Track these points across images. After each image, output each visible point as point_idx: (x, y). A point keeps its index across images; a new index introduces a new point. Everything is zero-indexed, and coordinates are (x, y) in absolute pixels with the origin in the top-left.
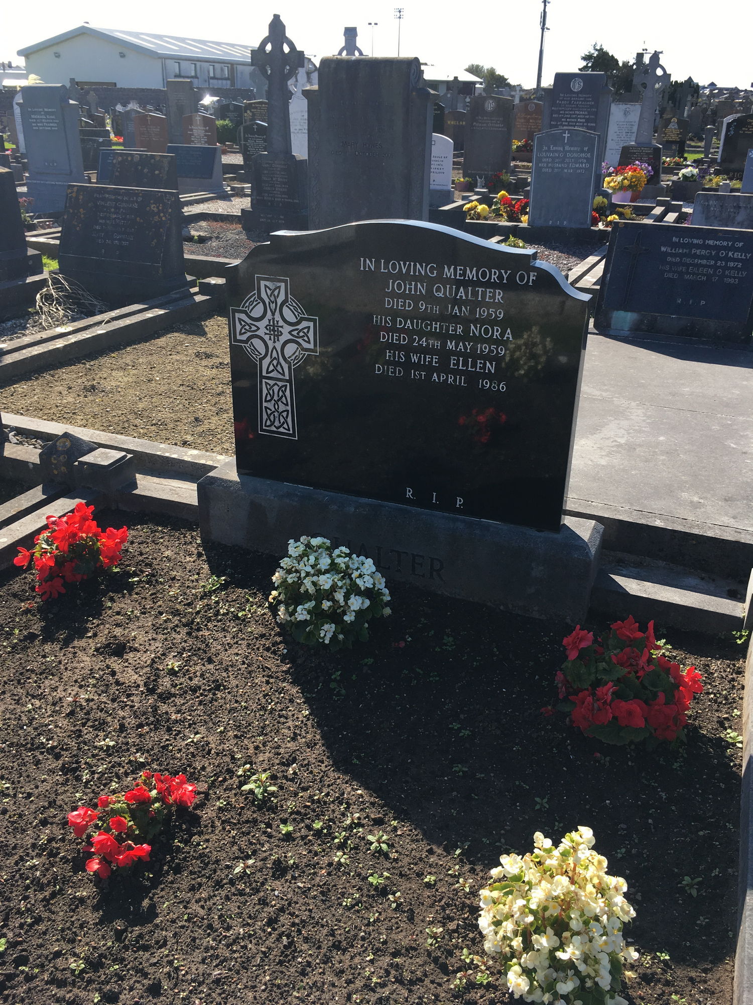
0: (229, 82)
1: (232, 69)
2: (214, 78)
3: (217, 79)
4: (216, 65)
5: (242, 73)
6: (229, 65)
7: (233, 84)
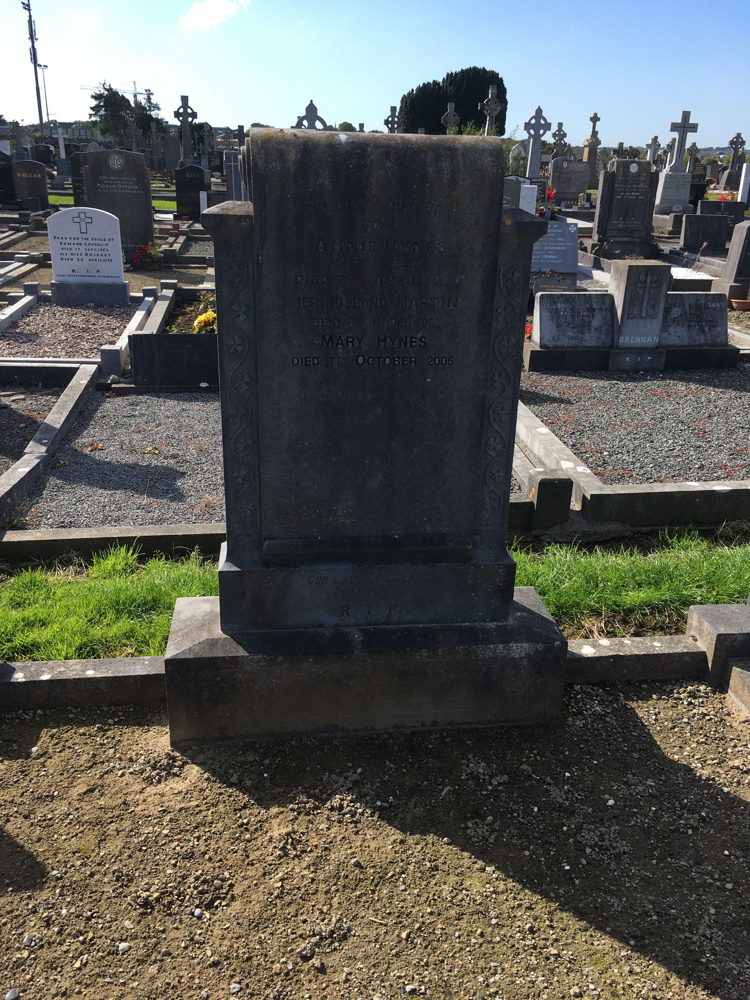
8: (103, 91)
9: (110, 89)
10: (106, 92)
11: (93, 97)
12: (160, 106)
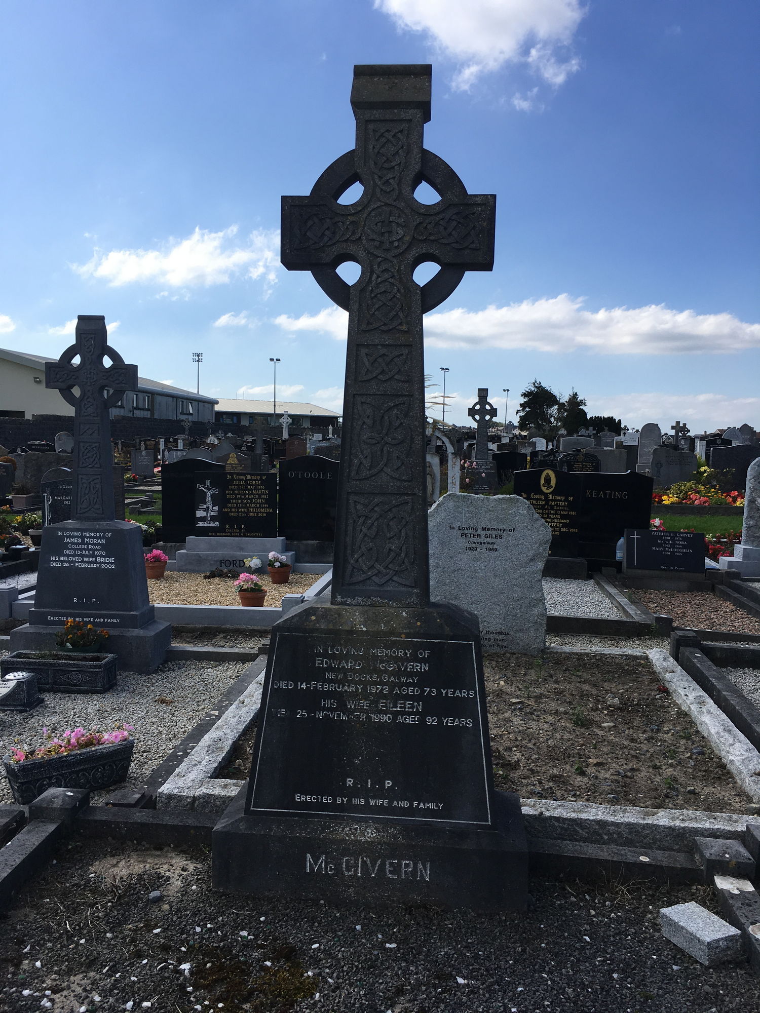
0: (149, 413)
1: (153, 398)
2: (137, 408)
3: (140, 409)
4: (139, 394)
5: (160, 403)
6: (150, 395)
7: (152, 414)
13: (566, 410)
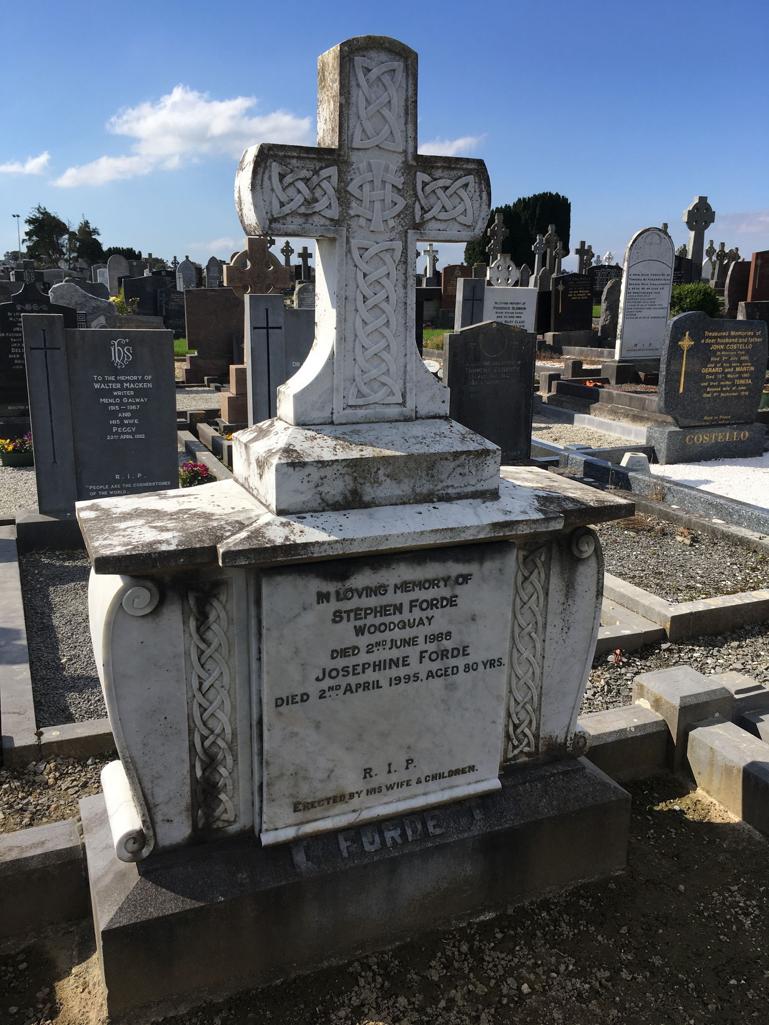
8: (38, 215)
9: (46, 214)
10: (41, 216)
11: (26, 222)
12: (100, 232)
13: (78, 240)
